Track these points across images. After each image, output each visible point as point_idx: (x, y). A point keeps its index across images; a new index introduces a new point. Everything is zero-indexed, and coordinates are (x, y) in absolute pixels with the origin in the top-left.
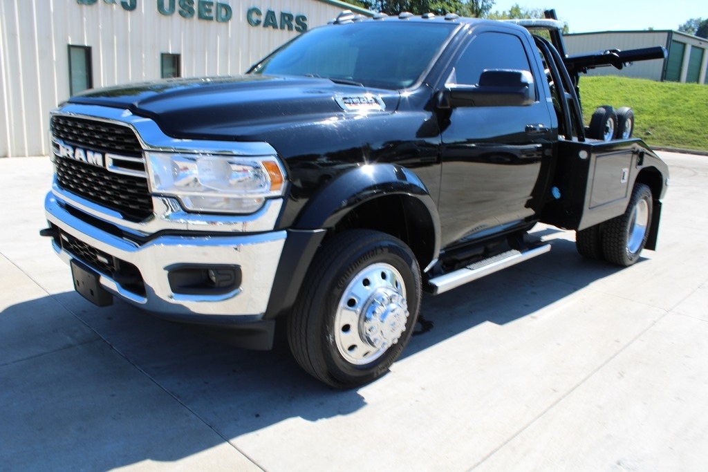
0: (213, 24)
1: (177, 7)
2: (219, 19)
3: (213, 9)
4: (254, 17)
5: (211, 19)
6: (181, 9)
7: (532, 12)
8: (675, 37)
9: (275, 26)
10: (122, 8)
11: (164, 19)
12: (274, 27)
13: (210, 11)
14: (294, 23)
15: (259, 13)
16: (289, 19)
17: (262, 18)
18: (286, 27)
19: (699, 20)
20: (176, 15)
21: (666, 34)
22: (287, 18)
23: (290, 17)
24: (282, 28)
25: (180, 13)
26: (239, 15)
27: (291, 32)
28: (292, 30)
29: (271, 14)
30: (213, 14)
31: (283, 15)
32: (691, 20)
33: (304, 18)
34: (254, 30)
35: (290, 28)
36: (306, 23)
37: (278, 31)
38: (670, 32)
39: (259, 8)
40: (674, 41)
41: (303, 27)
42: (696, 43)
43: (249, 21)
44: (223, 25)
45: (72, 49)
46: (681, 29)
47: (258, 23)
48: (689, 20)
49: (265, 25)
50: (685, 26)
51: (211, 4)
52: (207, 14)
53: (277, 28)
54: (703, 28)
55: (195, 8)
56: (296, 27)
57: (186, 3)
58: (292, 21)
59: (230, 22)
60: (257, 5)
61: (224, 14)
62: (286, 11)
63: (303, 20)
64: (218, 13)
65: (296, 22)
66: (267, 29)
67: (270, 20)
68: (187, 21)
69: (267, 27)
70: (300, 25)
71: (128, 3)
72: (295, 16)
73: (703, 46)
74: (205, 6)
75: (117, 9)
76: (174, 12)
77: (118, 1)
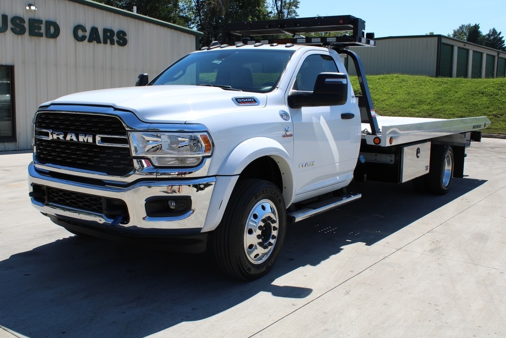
0: (43, 40)
1: (10, 25)
2: (49, 36)
3: (43, 26)
4: (80, 33)
5: (41, 35)
6: (13, 26)
9: (99, 42)
12: (97, 42)
13: (40, 28)
14: (115, 38)
15: (84, 30)
17: (87, 34)
18: (109, 41)
19: (469, 26)
20: (9, 32)
22: (109, 34)
23: (111, 32)
24: (105, 42)
25: (12, 30)
26: (66, 33)
27: (113, 46)
28: (114, 44)
29: (94, 30)
30: (43, 30)
31: (106, 31)
32: (463, 26)
33: (124, 34)
34: (80, 44)
35: (112, 43)
36: (126, 37)
37: (102, 45)
38: (440, 37)
39: (84, 25)
41: (124, 42)
43: (76, 36)
44: (52, 41)
46: (455, 33)
47: (82, 39)
48: (461, 26)
49: (90, 41)
50: (458, 31)
51: (40, 22)
52: (36, 31)
53: (101, 43)
54: (473, 33)
55: (26, 25)
56: (117, 41)
57: (18, 22)
58: (114, 36)
59: (58, 38)
60: (82, 23)
61: (52, 30)
62: (108, 26)
63: (123, 35)
64: (48, 29)
65: (117, 37)
66: (91, 44)
67: (94, 36)
68: (20, 37)
69: (92, 42)
70: (122, 39)
72: (116, 31)
73: (467, 47)
74: (35, 23)
76: (7, 30)
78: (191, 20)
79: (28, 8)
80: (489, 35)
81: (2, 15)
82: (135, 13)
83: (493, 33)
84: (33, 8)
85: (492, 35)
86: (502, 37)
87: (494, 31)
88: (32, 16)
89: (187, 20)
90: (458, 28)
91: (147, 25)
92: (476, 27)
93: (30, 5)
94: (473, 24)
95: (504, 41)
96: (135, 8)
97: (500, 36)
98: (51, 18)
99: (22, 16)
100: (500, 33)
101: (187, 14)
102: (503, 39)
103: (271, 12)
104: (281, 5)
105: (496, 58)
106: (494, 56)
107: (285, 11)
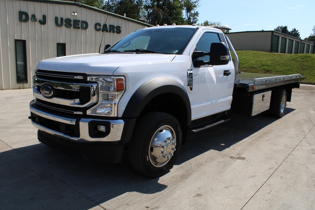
0: (80, 30)
1: (64, 23)
2: (83, 28)
3: (80, 23)
4: (98, 27)
5: (79, 28)
6: (66, 24)
8: (275, 34)
9: (107, 31)
10: (40, 23)
11: (58, 28)
13: (79, 25)
14: (115, 30)
15: (100, 25)
16: (113, 28)
17: (102, 27)
18: (112, 31)
19: (282, 27)
21: (271, 33)
22: (112, 28)
23: (113, 26)
24: (110, 32)
26: (91, 26)
27: (114, 34)
29: (105, 25)
30: (80, 26)
31: (110, 26)
32: (279, 27)
33: (119, 27)
34: (98, 33)
35: (114, 32)
36: (121, 29)
38: (272, 32)
41: (119, 31)
42: (283, 36)
43: (96, 29)
44: (84, 31)
45: (17, 41)
47: (100, 30)
48: (278, 27)
49: (103, 31)
50: (276, 29)
51: (79, 21)
52: (77, 26)
53: (108, 32)
54: (284, 30)
55: (72, 23)
56: (116, 31)
57: (68, 21)
59: (87, 29)
60: (99, 22)
61: (85, 26)
62: (112, 24)
64: (82, 25)
65: (116, 29)
67: (105, 29)
68: (69, 29)
70: (118, 30)
71: (42, 21)
72: (115, 26)
73: (286, 37)
74: (76, 22)
75: (37, 24)
76: (63, 25)
77: (38, 20)
79: (73, 14)
80: (292, 32)
81: (61, 18)
82: (125, 17)
83: (294, 30)
84: (76, 14)
85: (294, 32)
86: (299, 33)
87: (295, 30)
88: (75, 18)
91: (131, 23)
92: (286, 28)
93: (74, 13)
94: (284, 26)
95: (299, 35)
96: (125, 14)
97: (298, 32)
98: (84, 19)
99: (70, 18)
100: (298, 31)
102: (299, 34)
103: (185, 19)
104: (190, 15)
105: (300, 43)
106: (299, 42)
107: (192, 18)
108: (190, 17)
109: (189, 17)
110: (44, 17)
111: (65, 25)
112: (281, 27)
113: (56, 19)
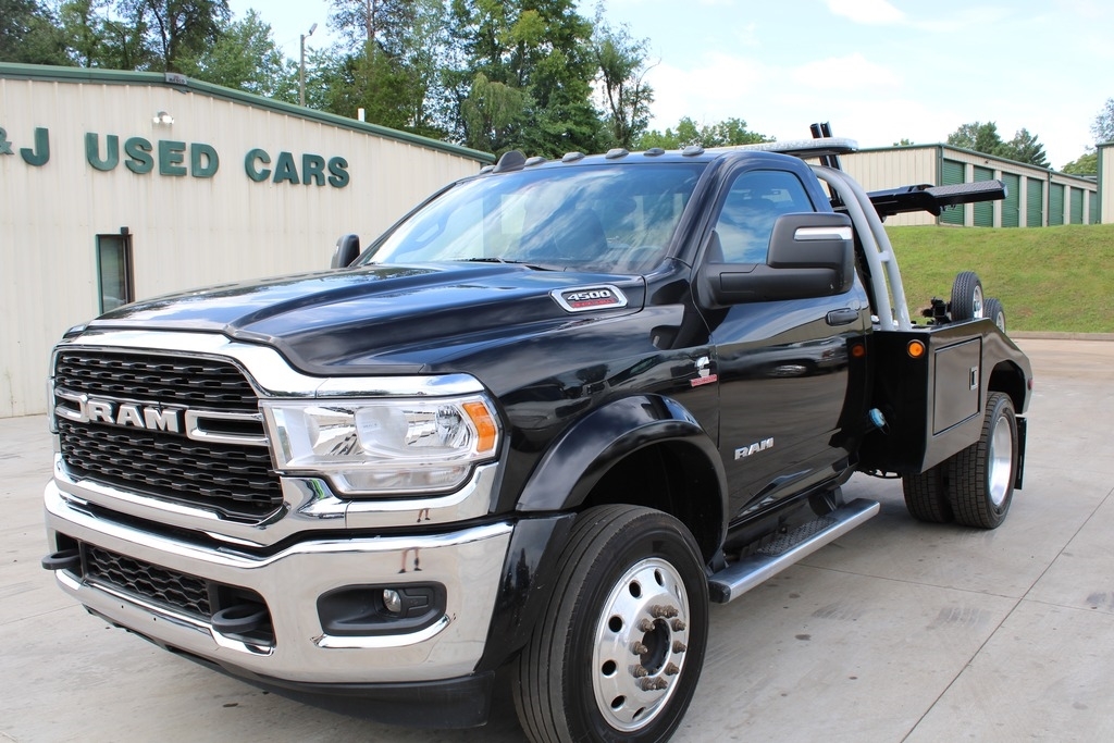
0: (188, 181)
1: (123, 157)
2: (197, 173)
3: (187, 155)
4: (259, 167)
5: (181, 173)
6: (128, 159)
7: (714, 128)
8: (947, 155)
9: (294, 181)
10: (23, 162)
11: (99, 176)
12: (291, 180)
13: (181, 160)
14: (327, 174)
15: (265, 159)
16: (317, 164)
17: (272, 167)
18: (313, 179)
19: (976, 125)
20: (121, 170)
21: (933, 152)
22: (313, 166)
23: (318, 160)
24: (307, 182)
26: (231, 166)
27: (322, 188)
28: (324, 184)
29: (286, 158)
30: (187, 163)
31: (307, 159)
32: (965, 126)
33: (342, 162)
34: (258, 187)
35: (320, 183)
36: (347, 170)
37: (301, 187)
38: (939, 147)
39: (265, 150)
40: (946, 160)
41: (342, 179)
42: (980, 162)
43: (250, 173)
44: (204, 183)
46: (951, 140)
47: (266, 174)
48: (961, 126)
49: (277, 180)
50: (956, 136)
51: (182, 146)
52: (175, 166)
53: (299, 184)
54: (986, 139)
55: (155, 154)
56: (330, 179)
57: (138, 148)
58: (323, 168)
59: (216, 176)
60: (261, 146)
61: (205, 161)
62: (312, 151)
63: (341, 165)
64: (195, 161)
65: (330, 169)
66: (281, 185)
67: (284, 170)
68: (142, 178)
69: (281, 182)
70: (339, 174)
71: (34, 153)
72: (327, 160)
73: (991, 165)
74: (172, 150)
75: (16, 164)
76: (116, 165)
77: (16, 148)
78: (447, 133)
79: (157, 120)
80: (1016, 143)
81: (108, 136)
82: (361, 121)
83: (1022, 137)
84: (166, 119)
85: (1021, 142)
86: (1040, 146)
87: (1025, 135)
88: (166, 138)
89: (441, 133)
90: (957, 131)
91: (385, 144)
92: (991, 128)
93: (161, 114)
94: (983, 122)
95: (1043, 154)
96: (361, 112)
97: (1036, 143)
98: (202, 139)
99: (145, 137)
100: (1035, 139)
101: (438, 121)
102: (1042, 150)
103: (602, 113)
104: (621, 100)
105: (1046, 185)
106: (1042, 181)
107: (629, 110)
108: (620, 108)
109: (616, 106)
110: (42, 135)
111: (127, 163)
112: (973, 128)
113: (91, 140)
